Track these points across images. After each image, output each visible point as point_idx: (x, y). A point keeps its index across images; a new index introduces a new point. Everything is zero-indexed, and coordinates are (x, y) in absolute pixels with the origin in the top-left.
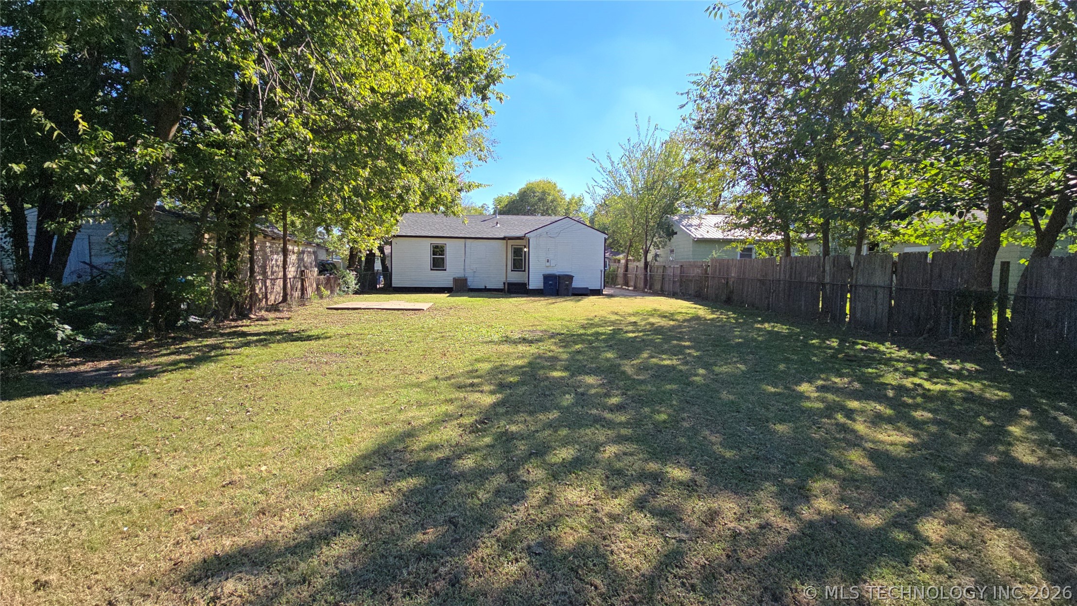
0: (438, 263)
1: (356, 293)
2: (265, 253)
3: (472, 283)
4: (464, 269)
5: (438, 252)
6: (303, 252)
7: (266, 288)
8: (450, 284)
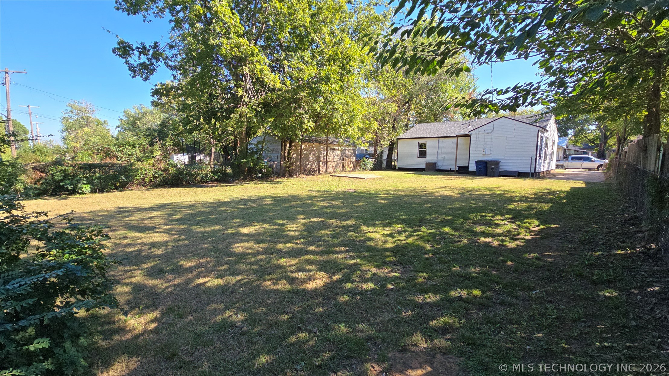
0: (422, 154)
1: (372, 170)
2: (320, 151)
3: (441, 166)
4: (437, 157)
5: (422, 146)
6: (345, 150)
7: (319, 166)
8: (424, 167)
